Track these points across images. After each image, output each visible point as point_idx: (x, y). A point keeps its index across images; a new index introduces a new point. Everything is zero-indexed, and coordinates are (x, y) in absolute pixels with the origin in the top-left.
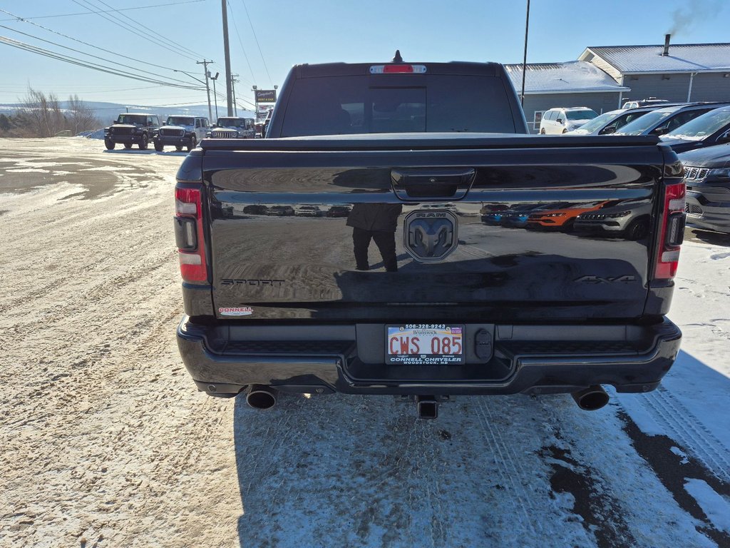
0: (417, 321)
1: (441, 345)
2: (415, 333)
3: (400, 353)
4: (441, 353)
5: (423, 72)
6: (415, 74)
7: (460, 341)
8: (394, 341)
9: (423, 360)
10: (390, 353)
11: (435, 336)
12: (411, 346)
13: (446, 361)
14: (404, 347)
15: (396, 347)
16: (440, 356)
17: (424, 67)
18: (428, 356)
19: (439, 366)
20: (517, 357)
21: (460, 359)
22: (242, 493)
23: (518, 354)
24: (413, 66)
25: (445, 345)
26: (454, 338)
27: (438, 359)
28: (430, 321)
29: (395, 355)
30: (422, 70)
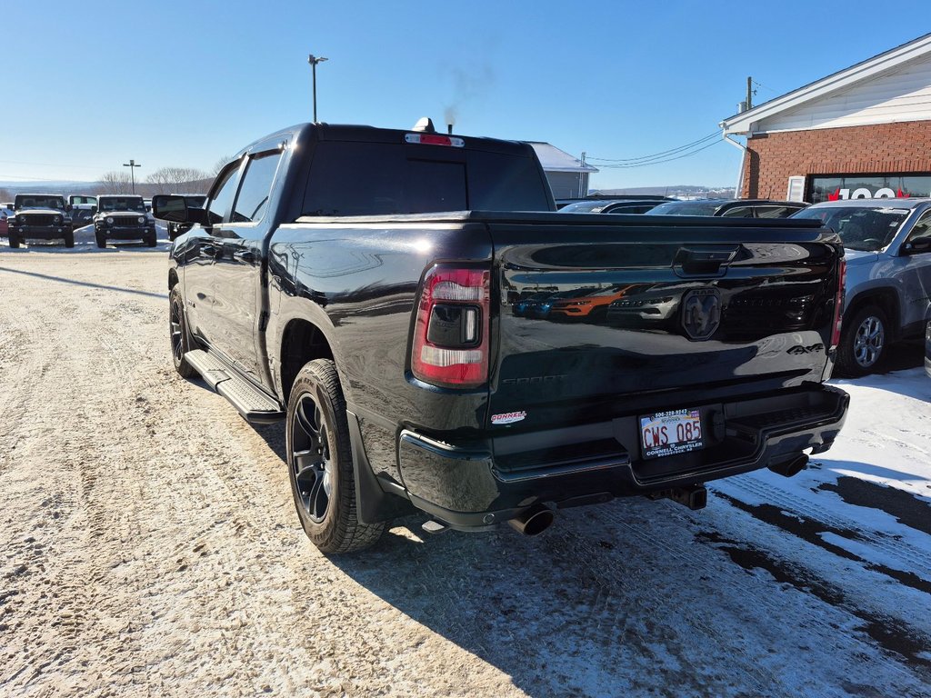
0: (664, 409)
1: (685, 431)
2: (663, 421)
3: (653, 445)
4: (685, 440)
5: (461, 146)
6: (453, 147)
7: (698, 425)
8: (647, 433)
9: (673, 449)
10: (645, 447)
11: (679, 422)
12: (662, 437)
13: (690, 447)
14: (656, 439)
15: (648, 439)
16: (685, 443)
17: (461, 141)
18: (677, 444)
19: (686, 453)
20: (761, 431)
21: (700, 444)
22: (482, 656)
23: (760, 428)
24: (451, 139)
25: (688, 431)
26: (694, 423)
27: (684, 447)
28: (674, 408)
29: (649, 448)
30: (459, 144)
